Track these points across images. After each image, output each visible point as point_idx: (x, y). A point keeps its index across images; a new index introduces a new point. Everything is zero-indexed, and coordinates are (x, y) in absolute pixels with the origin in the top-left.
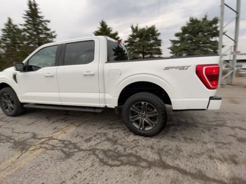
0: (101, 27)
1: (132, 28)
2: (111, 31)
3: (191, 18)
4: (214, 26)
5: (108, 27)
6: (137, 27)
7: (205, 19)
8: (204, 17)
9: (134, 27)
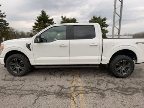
0: (41, 14)
1: (62, 17)
2: (49, 17)
3: (94, 16)
4: (104, 21)
5: (47, 15)
6: (65, 17)
7: (99, 18)
8: (99, 17)
9: (63, 17)
